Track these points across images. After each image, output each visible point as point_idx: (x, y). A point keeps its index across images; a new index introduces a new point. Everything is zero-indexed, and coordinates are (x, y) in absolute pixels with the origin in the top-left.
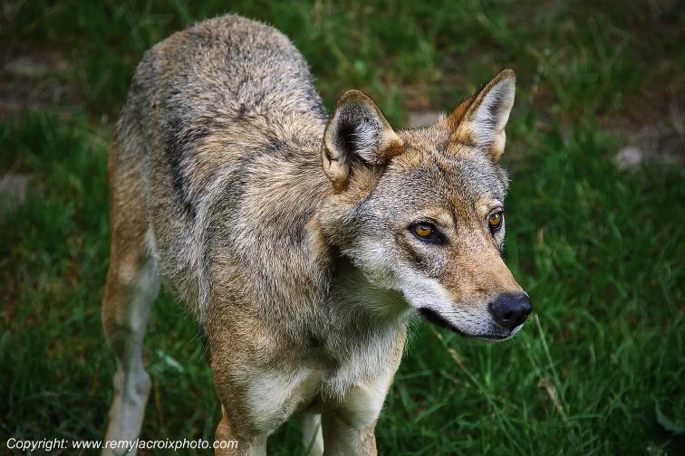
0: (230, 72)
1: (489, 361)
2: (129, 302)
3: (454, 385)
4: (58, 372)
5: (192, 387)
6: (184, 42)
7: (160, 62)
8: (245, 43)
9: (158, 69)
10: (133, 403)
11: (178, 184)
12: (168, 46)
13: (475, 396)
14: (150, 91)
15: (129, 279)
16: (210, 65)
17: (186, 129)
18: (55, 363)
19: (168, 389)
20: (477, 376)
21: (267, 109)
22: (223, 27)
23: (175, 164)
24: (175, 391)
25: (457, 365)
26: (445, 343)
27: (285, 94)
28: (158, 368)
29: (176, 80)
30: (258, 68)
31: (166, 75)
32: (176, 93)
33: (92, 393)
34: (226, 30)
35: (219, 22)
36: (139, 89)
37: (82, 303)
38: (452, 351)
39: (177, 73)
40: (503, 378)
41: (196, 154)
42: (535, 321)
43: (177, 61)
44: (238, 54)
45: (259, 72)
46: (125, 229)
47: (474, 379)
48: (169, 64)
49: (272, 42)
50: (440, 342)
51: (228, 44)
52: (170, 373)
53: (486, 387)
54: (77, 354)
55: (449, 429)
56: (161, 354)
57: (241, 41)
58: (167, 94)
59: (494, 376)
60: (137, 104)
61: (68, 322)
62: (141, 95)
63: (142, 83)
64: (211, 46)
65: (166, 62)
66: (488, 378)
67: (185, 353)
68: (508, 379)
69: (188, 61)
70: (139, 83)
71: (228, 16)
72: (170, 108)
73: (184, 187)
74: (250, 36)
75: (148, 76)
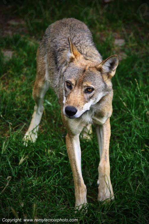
0: (70, 34)
1: (134, 107)
2: (41, 91)
3: (124, 112)
4: (18, 104)
5: (54, 110)
6: (59, 25)
7: (52, 29)
8: (75, 27)
9: (51, 31)
10: (39, 114)
11: (56, 63)
12: (55, 25)
13: (130, 115)
14: (48, 37)
15: (41, 85)
16: (65, 32)
17: (59, 48)
18: (18, 102)
19: (48, 110)
20: (130, 110)
21: (81, 44)
22: (69, 22)
23: (56, 57)
24: (49, 111)
25: (125, 107)
26: (122, 101)
27: (86, 41)
28: (45, 104)
29: (56, 35)
30: (78, 34)
31: (53, 33)
32: (55, 38)
33: (27, 110)
34: (70, 22)
35: (69, 20)
36: (46, 36)
37: (25, 86)
38: (124, 103)
39: (56, 33)
40: (137, 111)
41: (61, 55)
42: (146, 96)
43: (56, 30)
44: (73, 29)
45: (78, 35)
46: (41, 73)
47: (130, 111)
48: (54, 30)
49: (82, 27)
50: (121, 101)
51: (70, 26)
52: (48, 106)
53: (133, 113)
54: (24, 100)
55: (122, 124)
56: (46, 101)
57: (74, 26)
58: (53, 39)
59: (135, 111)
60: (45, 40)
61: (22, 91)
62: (46, 37)
63: (47, 34)
64: (66, 26)
65: (53, 29)
66: (133, 111)
67: (52, 100)
68: (139, 111)
69: (59, 30)
70: (46, 34)
71: (72, 19)
72: (54, 42)
73: (58, 64)
74: (77, 25)
75: (49, 32)
